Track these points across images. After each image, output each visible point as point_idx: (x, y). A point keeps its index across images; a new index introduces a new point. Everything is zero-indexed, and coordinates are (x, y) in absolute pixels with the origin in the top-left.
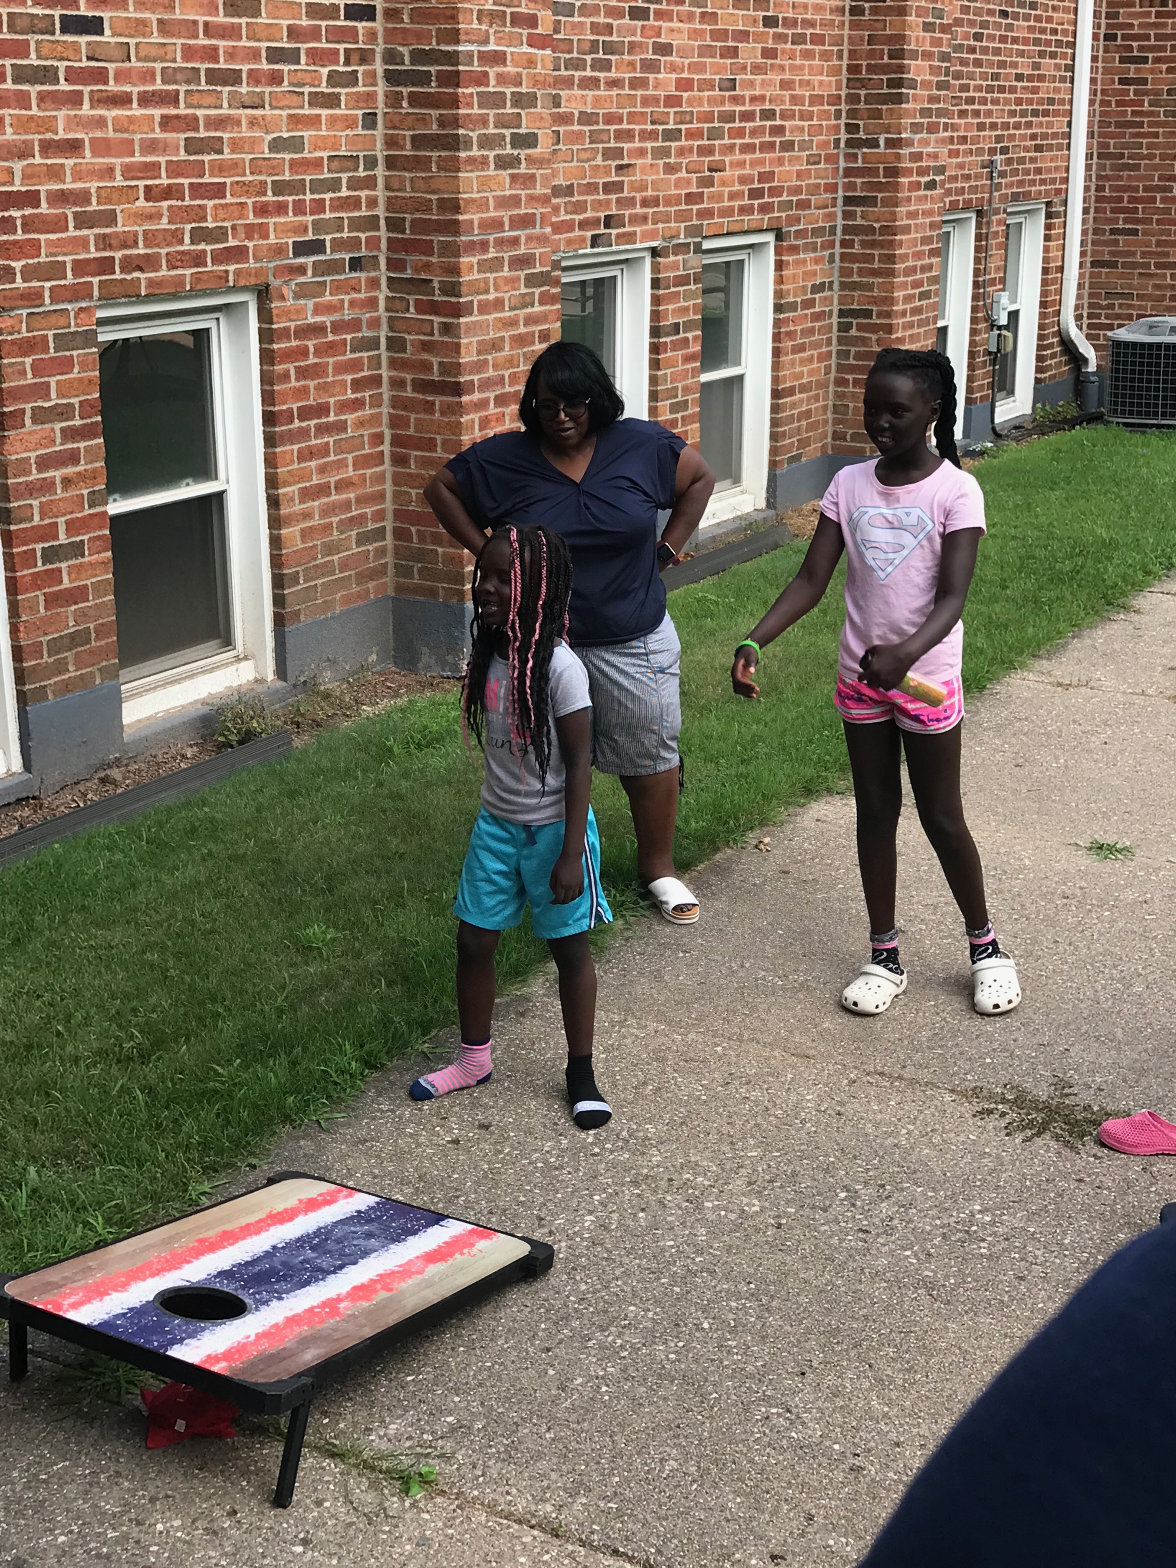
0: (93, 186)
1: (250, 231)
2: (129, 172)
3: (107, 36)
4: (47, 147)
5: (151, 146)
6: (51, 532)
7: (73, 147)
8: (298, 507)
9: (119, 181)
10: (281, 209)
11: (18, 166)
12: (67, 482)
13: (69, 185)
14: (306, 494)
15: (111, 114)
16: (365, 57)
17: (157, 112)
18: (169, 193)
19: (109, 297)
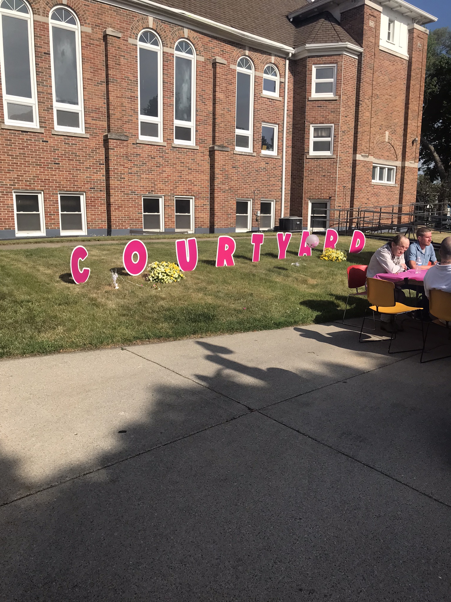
0: (58, 179)
1: (82, 186)
2: (63, 178)
3: (60, 165)
4: (51, 175)
5: (67, 176)
6: (51, 212)
7: (56, 175)
8: (90, 216)
9: (62, 179)
10: (88, 184)
11: (47, 176)
12: (53, 208)
13: (54, 179)
14: (91, 215)
15: (61, 172)
16: (102, 169)
17: (68, 173)
18: (69, 181)
19: (60, 190)
